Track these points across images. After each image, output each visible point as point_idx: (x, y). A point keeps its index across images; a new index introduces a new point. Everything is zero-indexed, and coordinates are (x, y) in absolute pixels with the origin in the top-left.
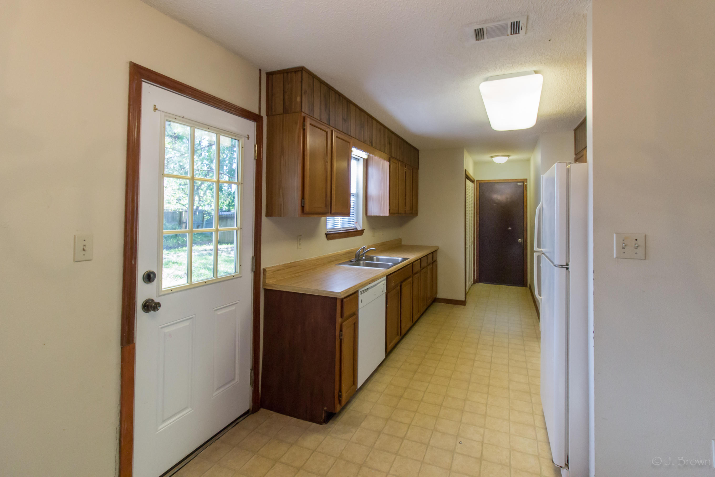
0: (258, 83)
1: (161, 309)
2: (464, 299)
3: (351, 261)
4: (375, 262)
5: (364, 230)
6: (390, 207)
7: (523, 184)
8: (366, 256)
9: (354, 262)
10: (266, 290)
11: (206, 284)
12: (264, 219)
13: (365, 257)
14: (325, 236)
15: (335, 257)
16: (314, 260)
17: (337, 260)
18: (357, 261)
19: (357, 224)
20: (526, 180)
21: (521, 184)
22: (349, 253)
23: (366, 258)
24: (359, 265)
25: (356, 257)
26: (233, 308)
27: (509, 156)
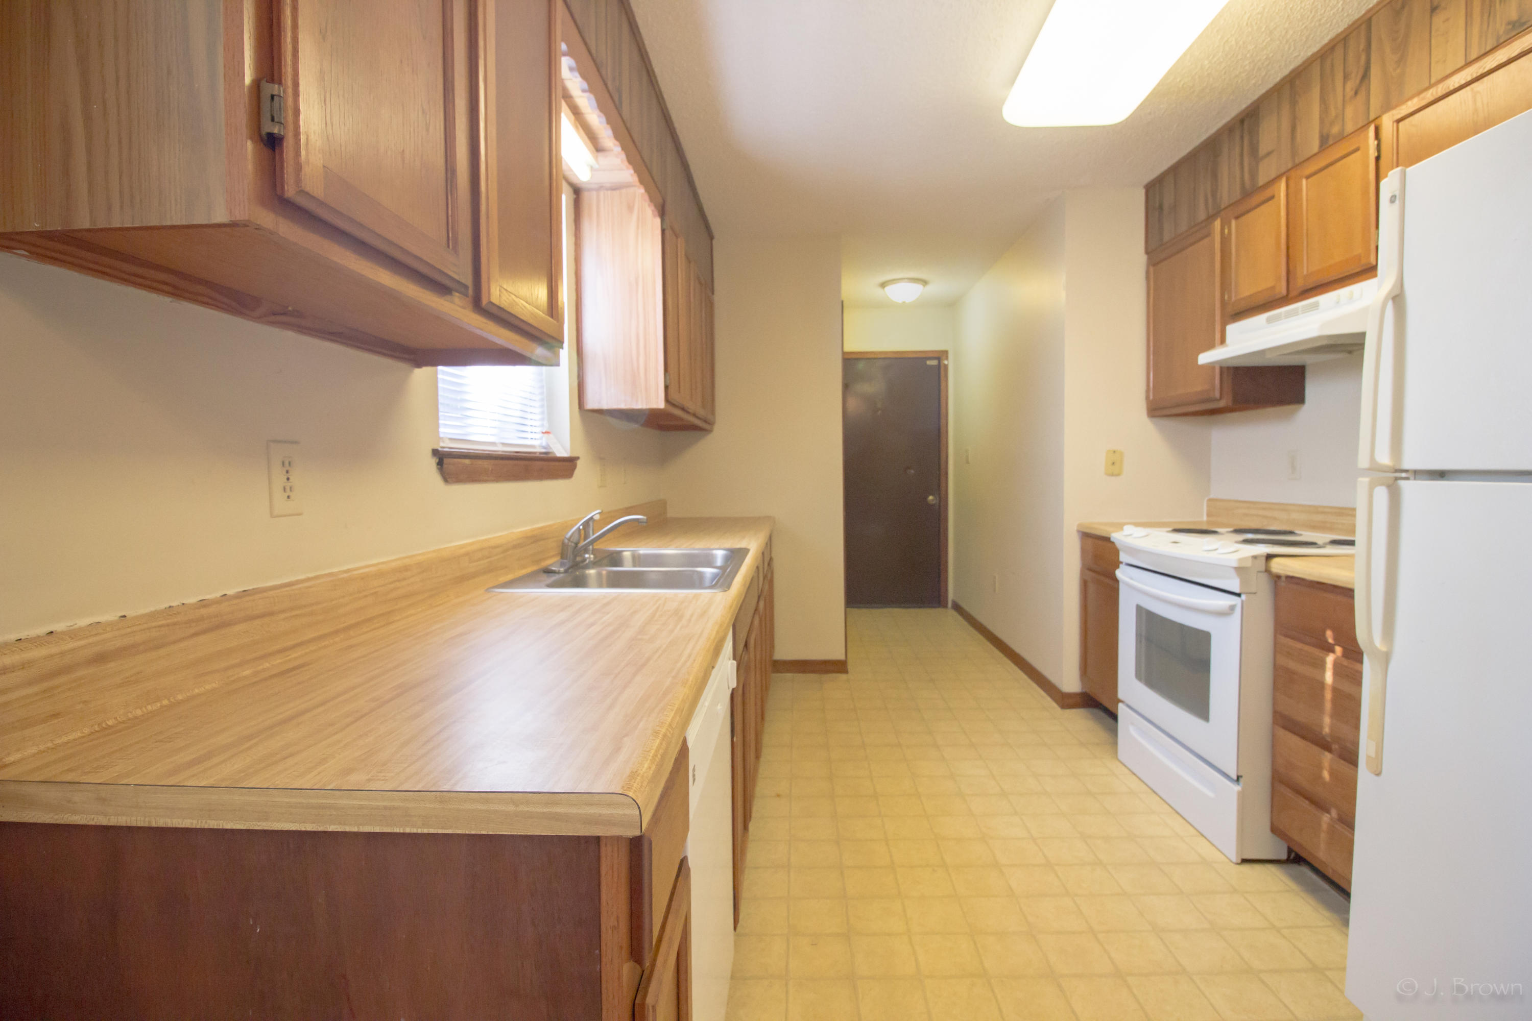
2: (843, 657)
3: (548, 571)
4: (629, 567)
5: (578, 458)
6: (668, 378)
7: (939, 362)
8: (594, 552)
9: (562, 575)
13: (592, 554)
14: (430, 462)
15: (479, 560)
16: (380, 575)
17: (490, 570)
18: (572, 567)
19: (551, 435)
20: (945, 353)
21: (934, 363)
22: (535, 538)
23: (595, 558)
24: (579, 582)
25: (563, 555)
27: (925, 282)
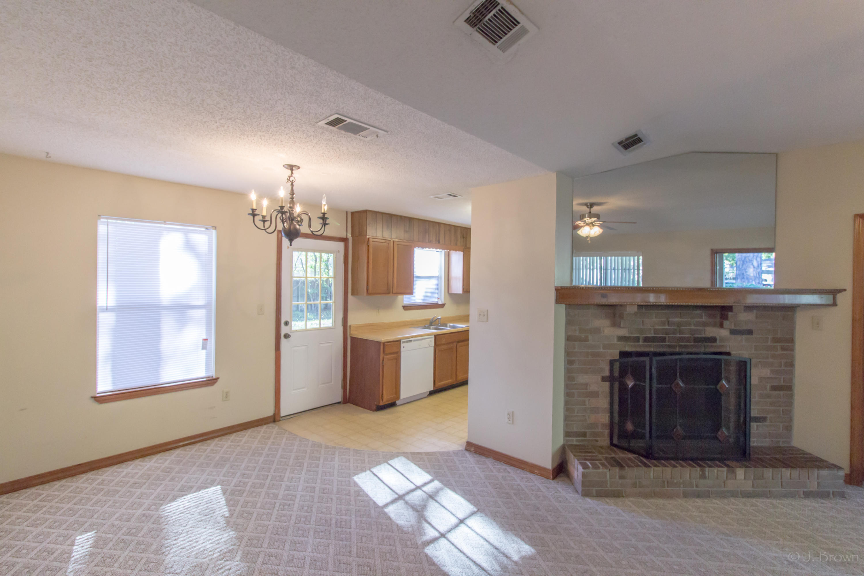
0: (345, 227)
1: (291, 338)
5: (446, 304)
9: (426, 327)
10: (352, 338)
11: (314, 330)
12: (350, 297)
14: (402, 308)
19: (439, 299)
22: (425, 320)
23: (441, 325)
26: (330, 344)
